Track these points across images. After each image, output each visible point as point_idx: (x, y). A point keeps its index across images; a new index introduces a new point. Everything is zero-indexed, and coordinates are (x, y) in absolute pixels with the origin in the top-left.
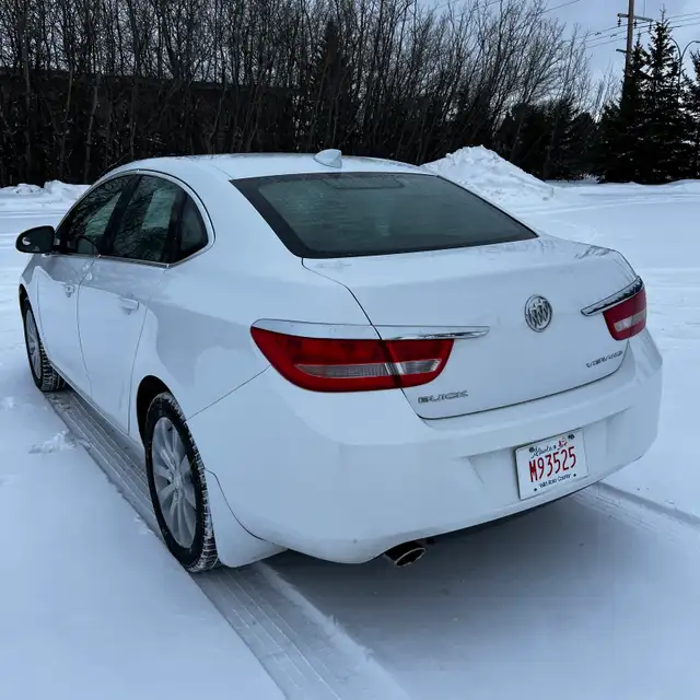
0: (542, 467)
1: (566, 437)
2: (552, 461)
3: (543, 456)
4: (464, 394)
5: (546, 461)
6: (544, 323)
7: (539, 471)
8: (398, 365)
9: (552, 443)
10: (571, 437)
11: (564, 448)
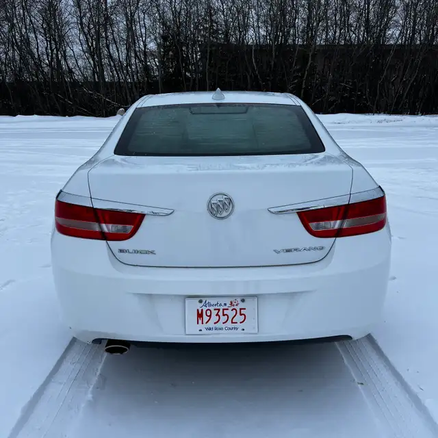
0: (210, 316)
1: (239, 300)
2: (221, 313)
3: (212, 308)
4: (152, 252)
5: (214, 313)
6: (224, 214)
7: (206, 318)
8: (104, 226)
9: (222, 301)
10: (243, 301)
11: (235, 307)
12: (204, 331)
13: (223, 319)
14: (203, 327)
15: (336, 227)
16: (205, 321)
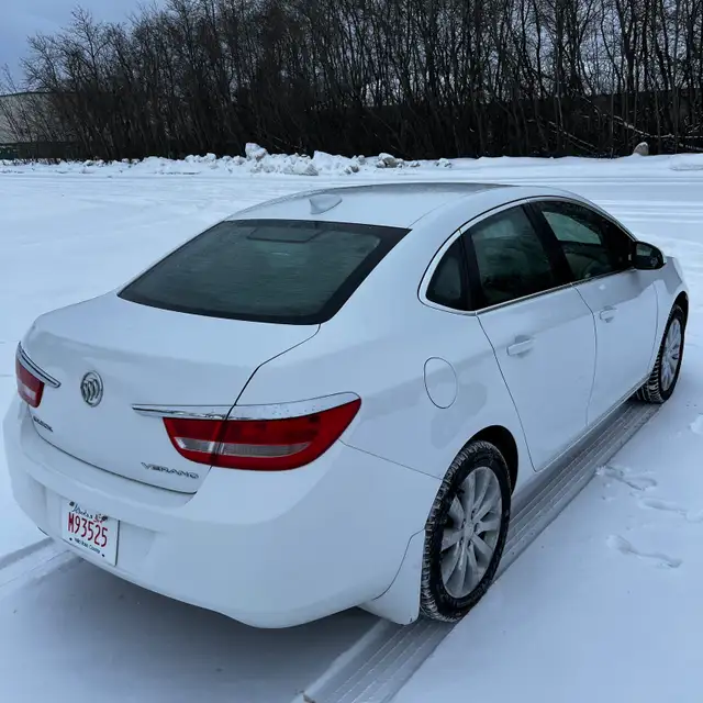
0: (79, 525)
2: (87, 527)
3: (81, 517)
5: (82, 523)
6: (94, 401)
7: (75, 526)
11: (99, 524)
12: (74, 541)
13: (89, 533)
14: (73, 535)
15: (210, 450)
16: (75, 529)
